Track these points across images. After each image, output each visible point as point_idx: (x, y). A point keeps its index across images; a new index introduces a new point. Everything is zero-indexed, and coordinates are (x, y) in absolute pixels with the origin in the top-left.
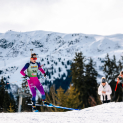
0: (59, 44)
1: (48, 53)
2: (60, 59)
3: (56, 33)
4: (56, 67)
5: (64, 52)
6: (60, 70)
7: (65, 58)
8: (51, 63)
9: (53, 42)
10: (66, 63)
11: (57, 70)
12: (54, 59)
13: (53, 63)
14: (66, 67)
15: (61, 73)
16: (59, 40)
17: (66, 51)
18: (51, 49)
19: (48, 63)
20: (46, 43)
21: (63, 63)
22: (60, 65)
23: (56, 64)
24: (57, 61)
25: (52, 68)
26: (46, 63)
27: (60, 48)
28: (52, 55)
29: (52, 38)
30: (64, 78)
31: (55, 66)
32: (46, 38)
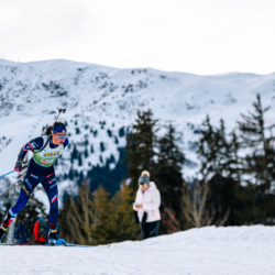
0: (102, 91)
1: (78, 110)
2: (103, 124)
3: (95, 67)
4: (95, 142)
5: (114, 109)
6: (103, 147)
7: (116, 121)
8: (84, 132)
9: (90, 85)
10: (116, 132)
11: (97, 147)
12: (91, 124)
13: (88, 132)
14: (117, 142)
15: (106, 155)
16: (102, 82)
17: (116, 106)
18: (86, 101)
19: (78, 131)
20: (73, 87)
21: (110, 133)
22: (103, 136)
23: (95, 133)
24: (97, 127)
25: (86, 143)
26: (73, 132)
27: (105, 100)
28: (87, 114)
29: (87, 76)
30: (112, 166)
31: (91, 139)
32: (74, 75)
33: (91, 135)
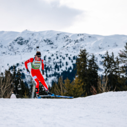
0: (67, 42)
1: (57, 50)
2: (67, 55)
3: (64, 33)
4: (64, 62)
6: (67, 64)
7: (72, 54)
8: (60, 58)
9: (62, 40)
10: (72, 58)
11: (65, 64)
12: (62, 55)
13: (61, 58)
14: (72, 62)
15: (68, 67)
16: (67, 39)
17: (72, 48)
18: (60, 46)
19: (57, 58)
20: (55, 41)
21: (69, 58)
22: (67, 60)
23: (64, 58)
24: (65, 56)
25: (61, 62)
26: (56, 58)
27: (68, 46)
28: (61, 51)
29: (61, 37)
30: (71, 71)
31: (63, 61)
32: (56, 37)
33: (63, 59)
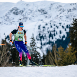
0: (60, 12)
1: (51, 19)
2: (60, 24)
3: (57, 3)
4: (58, 30)
5: (64, 18)
6: (60, 32)
7: (65, 22)
8: (54, 27)
9: (55, 10)
10: (65, 27)
11: (58, 32)
12: (56, 24)
13: (55, 27)
14: (66, 30)
15: (62, 35)
16: (60, 8)
19: (51, 27)
20: (49, 11)
21: (63, 27)
22: (60, 28)
23: (58, 27)
24: (58, 25)
25: (54, 31)
26: (50, 27)
27: (61, 15)
28: (54, 20)
29: (54, 6)
30: (64, 39)
31: (56, 29)
32: (49, 6)
33: (56, 28)
